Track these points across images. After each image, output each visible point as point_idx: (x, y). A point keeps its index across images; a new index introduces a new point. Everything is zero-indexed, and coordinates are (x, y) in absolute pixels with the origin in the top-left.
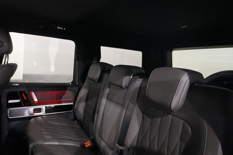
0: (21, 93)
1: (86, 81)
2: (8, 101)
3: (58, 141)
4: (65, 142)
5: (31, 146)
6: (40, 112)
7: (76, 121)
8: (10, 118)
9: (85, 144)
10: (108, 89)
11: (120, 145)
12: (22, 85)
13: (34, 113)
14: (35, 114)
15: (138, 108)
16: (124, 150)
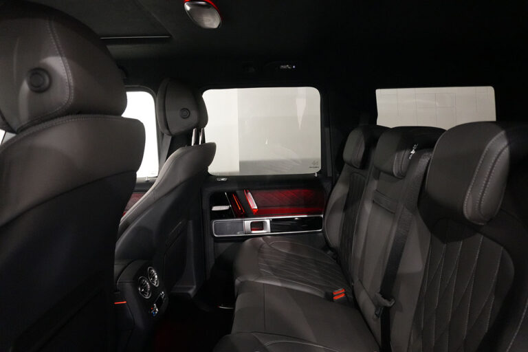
0: (231, 194)
1: (344, 169)
2: (211, 208)
3: (282, 281)
4: (294, 284)
5: (237, 282)
6: (262, 230)
7: (329, 252)
8: (216, 236)
9: (335, 294)
10: (376, 182)
11: (384, 297)
12: (232, 179)
13: (252, 230)
14: (253, 232)
15: (420, 219)
16: (390, 308)
